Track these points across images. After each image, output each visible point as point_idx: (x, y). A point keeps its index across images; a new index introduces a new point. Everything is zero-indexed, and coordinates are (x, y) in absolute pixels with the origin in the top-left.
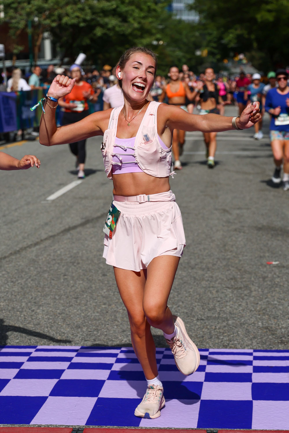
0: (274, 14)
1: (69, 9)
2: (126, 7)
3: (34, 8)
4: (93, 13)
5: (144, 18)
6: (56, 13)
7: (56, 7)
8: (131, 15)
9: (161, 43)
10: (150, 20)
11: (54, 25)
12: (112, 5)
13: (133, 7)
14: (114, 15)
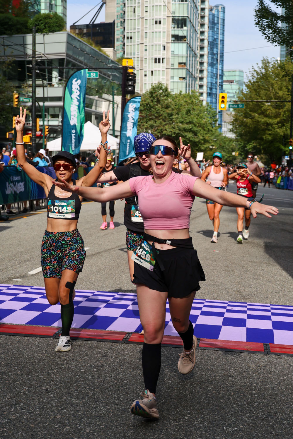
0: (272, 136)
2: (197, 128)
3: (148, 126)
4: (180, 130)
5: (206, 134)
7: (160, 125)
8: (199, 132)
9: (214, 147)
10: (209, 135)
13: (201, 129)
14: (190, 132)
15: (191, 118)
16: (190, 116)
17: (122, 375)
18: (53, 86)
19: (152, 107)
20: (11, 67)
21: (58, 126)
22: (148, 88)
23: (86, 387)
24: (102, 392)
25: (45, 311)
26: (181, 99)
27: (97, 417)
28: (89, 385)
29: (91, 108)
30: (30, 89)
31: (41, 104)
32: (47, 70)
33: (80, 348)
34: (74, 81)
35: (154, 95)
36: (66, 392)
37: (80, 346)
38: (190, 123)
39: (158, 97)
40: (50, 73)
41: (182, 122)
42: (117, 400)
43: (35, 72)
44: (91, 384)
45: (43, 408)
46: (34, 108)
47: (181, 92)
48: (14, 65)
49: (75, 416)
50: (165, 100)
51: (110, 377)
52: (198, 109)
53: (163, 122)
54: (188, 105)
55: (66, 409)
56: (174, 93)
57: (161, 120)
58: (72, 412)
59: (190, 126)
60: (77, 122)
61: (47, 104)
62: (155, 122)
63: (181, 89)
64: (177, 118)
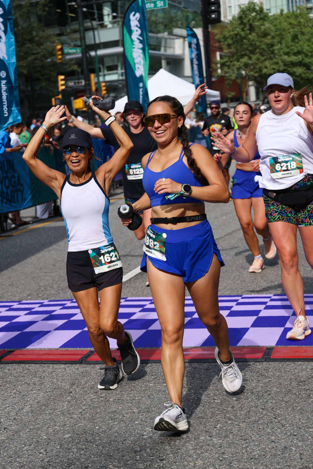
1: (267, 63)
2: (309, 59)
3: (242, 64)
4: (285, 65)
6: (258, 66)
7: (257, 62)
11: (256, 75)
12: (299, 59)
14: (300, 66)
15: (300, 46)
16: (298, 43)
17: (272, 403)
18: (106, 26)
19: (245, 38)
20: (47, 9)
21: (118, 81)
22: (235, 12)
23: (227, 423)
24: (250, 428)
25: (150, 328)
26: (283, 21)
27: (252, 459)
28: (230, 419)
29: (159, 50)
30: (77, 36)
31: (93, 53)
32: (95, 6)
33: (207, 372)
34: (131, 16)
35: (245, 21)
36: (202, 431)
37: (207, 369)
38: (298, 53)
39: (251, 22)
40: (100, 9)
41: (287, 54)
42: (272, 436)
43: (82, 10)
44: (233, 418)
45: (177, 453)
46: (85, 60)
47: (282, 11)
48: (51, 5)
49: (221, 460)
50: (261, 25)
51: (257, 407)
52: (308, 33)
53: (261, 57)
54: (293, 28)
55: (206, 452)
56: (271, 14)
57: (258, 55)
58: (217, 455)
59: (299, 58)
60: (144, 72)
61: (101, 52)
62: (250, 58)
63: (281, 8)
64: (281, 49)
